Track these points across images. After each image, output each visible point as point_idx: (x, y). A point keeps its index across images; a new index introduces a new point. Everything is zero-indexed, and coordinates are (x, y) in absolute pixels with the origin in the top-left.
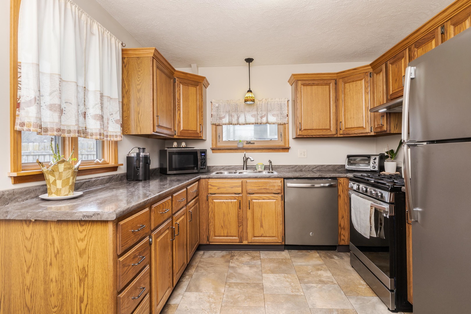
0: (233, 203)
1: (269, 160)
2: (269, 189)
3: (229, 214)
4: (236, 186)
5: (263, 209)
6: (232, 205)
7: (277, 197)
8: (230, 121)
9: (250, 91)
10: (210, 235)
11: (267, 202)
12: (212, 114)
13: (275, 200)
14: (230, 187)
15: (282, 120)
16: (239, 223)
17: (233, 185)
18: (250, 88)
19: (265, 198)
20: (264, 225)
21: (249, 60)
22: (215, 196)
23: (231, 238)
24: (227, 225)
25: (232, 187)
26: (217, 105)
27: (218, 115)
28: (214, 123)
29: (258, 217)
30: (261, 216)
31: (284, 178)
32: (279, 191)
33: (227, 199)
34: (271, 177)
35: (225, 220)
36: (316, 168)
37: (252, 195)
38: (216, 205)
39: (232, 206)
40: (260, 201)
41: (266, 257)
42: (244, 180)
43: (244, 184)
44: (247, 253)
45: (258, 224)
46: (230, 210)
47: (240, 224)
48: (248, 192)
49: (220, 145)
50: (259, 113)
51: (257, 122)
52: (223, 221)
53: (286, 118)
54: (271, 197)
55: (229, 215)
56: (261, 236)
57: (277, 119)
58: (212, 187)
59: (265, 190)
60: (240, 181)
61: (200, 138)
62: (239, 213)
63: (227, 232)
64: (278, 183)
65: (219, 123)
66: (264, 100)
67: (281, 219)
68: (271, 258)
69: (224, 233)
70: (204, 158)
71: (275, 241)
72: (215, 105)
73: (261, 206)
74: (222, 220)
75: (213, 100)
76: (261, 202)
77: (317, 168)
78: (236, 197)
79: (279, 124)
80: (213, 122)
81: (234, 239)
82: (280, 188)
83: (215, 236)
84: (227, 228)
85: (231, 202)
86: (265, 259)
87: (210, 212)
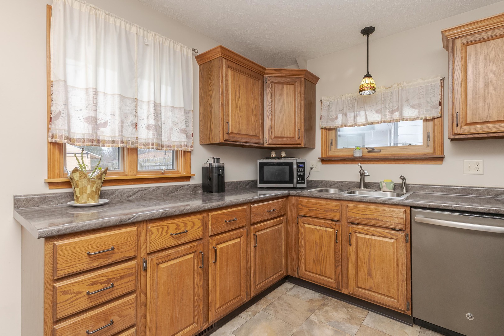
0: (328, 233)
1: (401, 176)
2: (382, 221)
3: (323, 246)
4: (333, 210)
5: (372, 250)
6: (327, 235)
7: (397, 236)
8: (344, 122)
9: (368, 76)
10: (300, 267)
11: (379, 241)
12: (321, 116)
13: (393, 241)
14: (324, 210)
15: (429, 112)
16: (337, 262)
17: (328, 207)
18: (368, 72)
19: (376, 233)
20: (374, 274)
21: (368, 31)
22: (306, 220)
23: (326, 279)
24: (320, 261)
25: (327, 211)
26: (328, 103)
27: (328, 116)
28: (324, 126)
29: (364, 259)
30: (369, 260)
31: (411, 207)
32: (401, 227)
33: (320, 226)
34: (386, 203)
35: (318, 252)
37: (355, 226)
38: (307, 230)
39: (327, 236)
40: (368, 237)
41: (371, 325)
42: (344, 203)
43: (344, 208)
44: (347, 308)
45: (364, 271)
46: (324, 241)
47: (337, 263)
48: (350, 220)
49: (332, 153)
50: (387, 106)
52: (315, 253)
53: (437, 108)
54: (386, 234)
55: (323, 247)
56: (369, 290)
57: (419, 112)
58: (302, 207)
59: (375, 221)
60: (338, 203)
61: (299, 146)
62: (336, 247)
63: (321, 269)
64: (400, 214)
65: (329, 126)
66: (395, 85)
67: (403, 272)
68: (381, 329)
69: (316, 269)
70: (302, 170)
71: (393, 305)
72: (325, 104)
73: (368, 243)
74: (314, 252)
75: (323, 97)
76: (369, 239)
78: (332, 225)
79: (426, 120)
80: (322, 126)
81: (329, 282)
82: (402, 221)
83: (306, 271)
84: (320, 264)
85: (326, 231)
86: (369, 327)
87: (300, 238)
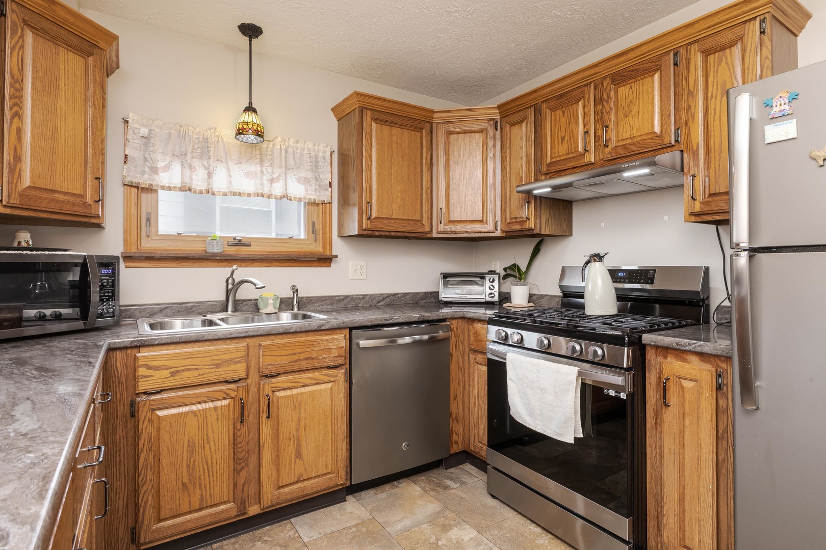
0: (219, 411)
1: (294, 286)
2: (317, 358)
3: (208, 443)
4: (231, 360)
5: (303, 411)
6: (218, 415)
7: (337, 376)
8: (187, 180)
9: (250, 109)
10: (143, 521)
11: (313, 392)
12: (126, 156)
13: (330, 385)
14: (212, 365)
15: (318, 193)
16: (239, 462)
17: (218, 357)
18: (250, 103)
19: (308, 381)
20: (304, 452)
21: (251, 31)
22: (162, 399)
23: (214, 510)
24: (200, 478)
25: (217, 366)
26: (144, 131)
27: (146, 159)
28: (135, 181)
29: (290, 433)
30: (298, 430)
31: (351, 329)
32: (341, 361)
33: (200, 402)
34: (323, 328)
35: (195, 462)
36: (383, 299)
37: (274, 380)
38: (164, 424)
39: (218, 419)
40: (295, 391)
41: (315, 535)
42: (252, 342)
43: (253, 352)
44: (260, 539)
45: (289, 451)
46: (210, 432)
47: (239, 464)
48: (266, 372)
49: (148, 245)
50: (265, 171)
51: (260, 192)
52: (188, 466)
53: (327, 190)
54: (322, 378)
55: (207, 446)
56: (297, 482)
57: (306, 190)
58: (150, 372)
59: (307, 362)
60: (242, 345)
61: (94, 221)
62: (239, 434)
63: (202, 495)
64: (340, 340)
65: (149, 182)
66: (279, 139)
67: (343, 426)
68: (328, 530)
69: (190, 502)
70: (108, 282)
71: (331, 483)
72: (136, 131)
73: (296, 404)
74: (185, 466)
75: (131, 115)
76: (298, 394)
77: (385, 301)
78: (228, 391)
79: (315, 204)
80: (129, 179)
81: (223, 511)
82: (343, 352)
83: (160, 520)
84: (200, 486)
85: (215, 408)
86: (316, 540)
87: (142, 451)
